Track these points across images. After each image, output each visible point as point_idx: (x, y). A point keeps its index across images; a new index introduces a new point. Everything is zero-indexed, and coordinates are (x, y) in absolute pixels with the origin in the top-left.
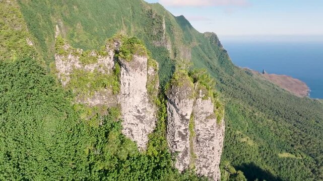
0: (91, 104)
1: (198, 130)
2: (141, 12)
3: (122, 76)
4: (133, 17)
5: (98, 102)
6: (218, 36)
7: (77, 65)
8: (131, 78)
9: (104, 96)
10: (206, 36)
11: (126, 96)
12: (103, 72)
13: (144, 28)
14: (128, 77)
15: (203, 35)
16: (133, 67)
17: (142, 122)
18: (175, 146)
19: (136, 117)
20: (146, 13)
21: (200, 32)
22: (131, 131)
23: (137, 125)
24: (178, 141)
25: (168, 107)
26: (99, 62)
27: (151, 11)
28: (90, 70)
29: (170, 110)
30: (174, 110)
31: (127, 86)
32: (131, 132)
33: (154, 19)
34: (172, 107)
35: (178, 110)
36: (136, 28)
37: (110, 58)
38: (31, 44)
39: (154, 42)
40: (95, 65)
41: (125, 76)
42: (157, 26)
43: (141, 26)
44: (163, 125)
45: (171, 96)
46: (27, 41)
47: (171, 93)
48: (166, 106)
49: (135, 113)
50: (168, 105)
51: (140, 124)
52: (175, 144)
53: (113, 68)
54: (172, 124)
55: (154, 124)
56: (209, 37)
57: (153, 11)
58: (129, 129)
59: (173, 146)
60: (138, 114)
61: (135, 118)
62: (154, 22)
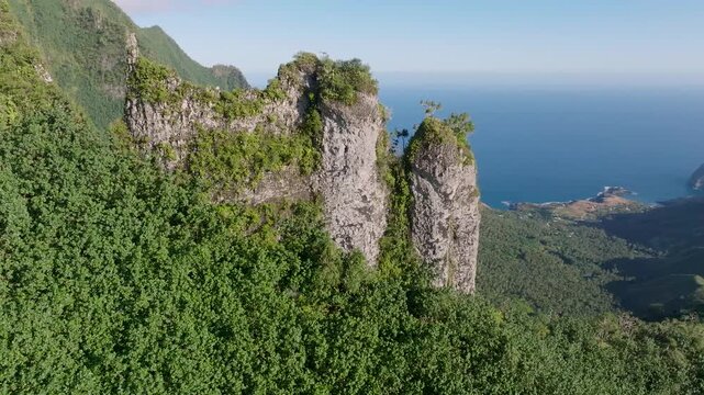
0: (253, 200)
1: (457, 219)
2: (61, 14)
3: (326, 135)
4: (39, 25)
5: (269, 193)
6: (243, 73)
7: (209, 121)
8: (352, 137)
9: (282, 181)
10: (218, 73)
11: (336, 173)
12: (277, 132)
13: (74, 52)
14: (345, 135)
15: (212, 71)
16: (359, 116)
17: (369, 219)
18: (431, 252)
19: (360, 210)
20: (74, 15)
21: (205, 65)
22: (349, 239)
23: (361, 225)
24: (437, 241)
25: (416, 184)
26: (265, 112)
27: (89, 11)
28: (246, 130)
29: (419, 189)
30: (431, 187)
31: (341, 153)
32: (349, 241)
33: (100, 32)
34: (426, 182)
35: (437, 186)
36: (53, 52)
37: (291, 103)
38: (50, 80)
39: (106, 87)
40: (257, 119)
41: (337, 135)
42: (113, 49)
43: (64, 49)
44: (403, 218)
45: (425, 163)
46: (38, 71)
47: (426, 158)
48: (410, 183)
49: (357, 202)
50: (415, 182)
51: (366, 224)
52: (434, 248)
53: (296, 123)
54: (425, 214)
55: (384, 222)
56: (224, 76)
57: (94, 11)
58: (342, 237)
59: (427, 252)
60: (362, 205)
61: (357, 213)
62: (102, 39)
